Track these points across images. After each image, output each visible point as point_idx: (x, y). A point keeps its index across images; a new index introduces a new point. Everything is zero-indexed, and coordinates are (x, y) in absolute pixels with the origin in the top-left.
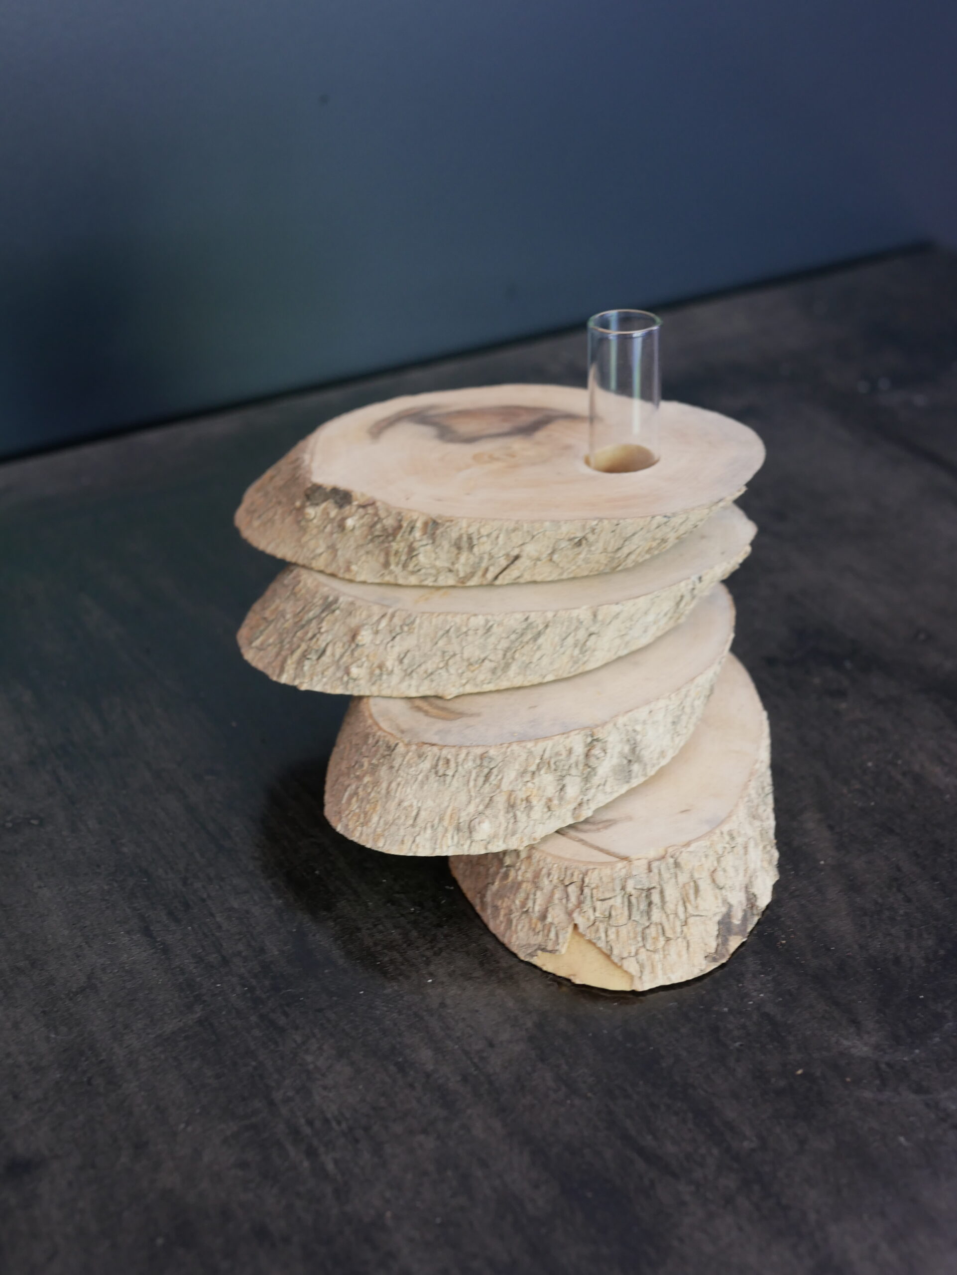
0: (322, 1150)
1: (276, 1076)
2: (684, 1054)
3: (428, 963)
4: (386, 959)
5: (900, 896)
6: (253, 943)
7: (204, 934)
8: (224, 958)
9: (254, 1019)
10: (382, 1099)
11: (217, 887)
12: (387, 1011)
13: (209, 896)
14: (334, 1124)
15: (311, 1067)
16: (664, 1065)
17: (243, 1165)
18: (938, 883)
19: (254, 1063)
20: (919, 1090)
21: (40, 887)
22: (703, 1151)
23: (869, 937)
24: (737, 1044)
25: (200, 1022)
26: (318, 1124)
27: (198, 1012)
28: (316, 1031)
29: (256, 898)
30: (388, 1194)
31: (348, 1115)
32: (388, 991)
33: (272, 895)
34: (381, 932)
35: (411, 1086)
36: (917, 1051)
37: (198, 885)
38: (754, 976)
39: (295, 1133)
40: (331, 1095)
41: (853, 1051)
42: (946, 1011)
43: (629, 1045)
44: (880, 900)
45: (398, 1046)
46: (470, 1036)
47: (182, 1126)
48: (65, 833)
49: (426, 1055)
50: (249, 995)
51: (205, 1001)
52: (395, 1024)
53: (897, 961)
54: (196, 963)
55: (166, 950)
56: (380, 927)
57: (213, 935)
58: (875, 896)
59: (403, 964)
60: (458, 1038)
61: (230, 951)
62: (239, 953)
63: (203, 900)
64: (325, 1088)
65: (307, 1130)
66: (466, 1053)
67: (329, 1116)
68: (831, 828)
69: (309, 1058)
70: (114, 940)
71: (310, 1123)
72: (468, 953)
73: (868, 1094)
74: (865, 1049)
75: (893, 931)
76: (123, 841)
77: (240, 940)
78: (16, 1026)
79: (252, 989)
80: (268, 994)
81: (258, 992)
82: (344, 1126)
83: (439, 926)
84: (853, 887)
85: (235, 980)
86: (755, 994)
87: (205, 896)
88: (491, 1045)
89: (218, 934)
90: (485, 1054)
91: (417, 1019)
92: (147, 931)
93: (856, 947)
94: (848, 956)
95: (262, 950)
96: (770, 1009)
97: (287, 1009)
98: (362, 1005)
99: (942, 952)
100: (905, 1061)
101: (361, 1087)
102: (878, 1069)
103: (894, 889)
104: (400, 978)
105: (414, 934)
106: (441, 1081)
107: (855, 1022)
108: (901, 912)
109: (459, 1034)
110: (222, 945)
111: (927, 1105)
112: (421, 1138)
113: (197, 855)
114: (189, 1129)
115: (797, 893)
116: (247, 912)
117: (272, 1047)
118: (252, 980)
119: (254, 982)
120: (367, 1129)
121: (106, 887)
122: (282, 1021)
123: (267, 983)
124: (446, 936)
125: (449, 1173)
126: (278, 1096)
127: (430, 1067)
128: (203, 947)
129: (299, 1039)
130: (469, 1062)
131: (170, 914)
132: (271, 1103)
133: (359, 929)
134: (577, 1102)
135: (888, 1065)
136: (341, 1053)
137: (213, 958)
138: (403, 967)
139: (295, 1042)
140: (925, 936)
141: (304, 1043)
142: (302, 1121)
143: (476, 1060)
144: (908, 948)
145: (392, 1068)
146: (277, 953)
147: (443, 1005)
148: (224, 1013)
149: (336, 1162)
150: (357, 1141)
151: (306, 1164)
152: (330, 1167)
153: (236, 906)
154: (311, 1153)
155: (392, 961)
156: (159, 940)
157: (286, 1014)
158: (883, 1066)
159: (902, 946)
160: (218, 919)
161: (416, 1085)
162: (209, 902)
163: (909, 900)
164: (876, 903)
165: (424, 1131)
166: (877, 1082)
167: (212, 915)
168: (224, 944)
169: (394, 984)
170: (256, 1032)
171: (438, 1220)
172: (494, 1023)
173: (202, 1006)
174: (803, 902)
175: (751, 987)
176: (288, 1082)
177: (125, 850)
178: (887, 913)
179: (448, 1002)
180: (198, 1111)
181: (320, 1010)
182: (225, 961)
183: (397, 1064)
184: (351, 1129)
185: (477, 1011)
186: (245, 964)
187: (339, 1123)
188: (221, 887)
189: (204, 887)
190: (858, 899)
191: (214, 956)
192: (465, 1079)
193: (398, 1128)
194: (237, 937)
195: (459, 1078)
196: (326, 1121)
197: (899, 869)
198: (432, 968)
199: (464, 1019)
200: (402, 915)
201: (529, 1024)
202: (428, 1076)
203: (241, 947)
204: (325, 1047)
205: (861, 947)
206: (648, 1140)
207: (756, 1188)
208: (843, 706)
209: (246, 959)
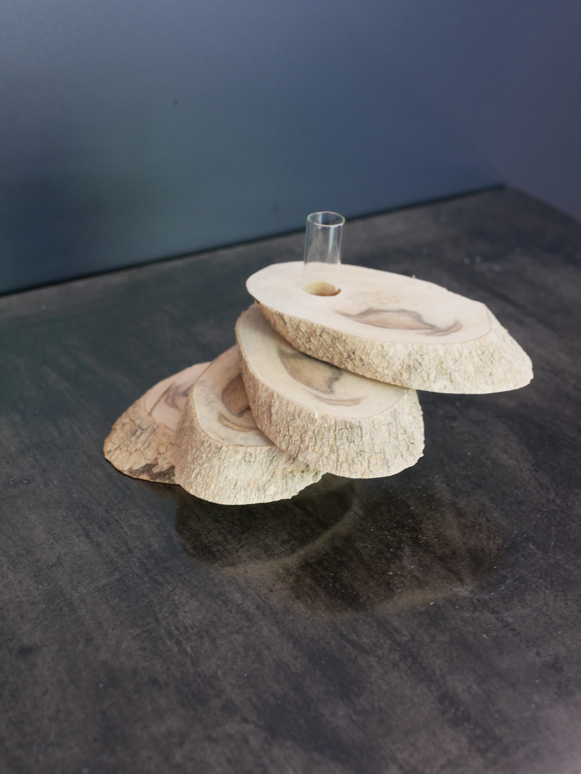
0: (184, 642)
1: (159, 607)
2: (372, 595)
3: (237, 551)
4: (215, 549)
5: (484, 519)
6: (144, 542)
7: (118, 537)
8: (129, 549)
9: (146, 579)
10: (215, 617)
11: (124, 514)
12: (216, 575)
13: (120, 518)
14: (190, 629)
15: (177, 602)
16: (361, 600)
17: (144, 649)
18: (504, 512)
19: (147, 600)
20: (493, 612)
21: (29, 514)
22: (382, 641)
23: (468, 538)
25: (118, 580)
26: (182, 629)
27: (117, 575)
28: (179, 584)
29: (145, 519)
30: (219, 663)
31: (197, 625)
33: (153, 518)
34: (212, 536)
35: (230, 611)
36: (492, 594)
37: (114, 513)
38: (408, 557)
39: (170, 634)
40: (188, 615)
41: (460, 593)
42: (507, 574)
43: (343, 591)
44: (474, 521)
45: (222, 592)
46: (260, 587)
47: (110, 630)
48: (42, 487)
49: (237, 596)
50: (143, 567)
51: (120, 570)
52: (221, 581)
53: (482, 550)
54: (115, 551)
55: (98, 545)
56: (212, 534)
57: (123, 538)
58: (471, 519)
59: (224, 552)
60: (254, 588)
61: (132, 546)
62: (137, 546)
63: (117, 521)
64: (185, 612)
65: (176, 632)
66: (258, 595)
67: (187, 625)
68: (448, 485)
69: (176, 598)
70: (70, 540)
71: (178, 629)
72: (258, 547)
73: (467, 614)
74: (466, 592)
75: (481, 536)
76: (73, 491)
77: (138, 540)
78: (20, 582)
79: (144, 564)
80: (153, 567)
81: (148, 566)
82: (195, 630)
83: (243, 533)
84: (460, 514)
85: (135, 560)
86: (408, 566)
87: (118, 518)
88: (271, 591)
89: (125, 537)
90: (268, 596)
91: (232, 579)
92: (88, 536)
93: (461, 543)
94: (457, 548)
95: (149, 545)
96: (416, 573)
97: (163, 574)
98: (203, 572)
99: (506, 546)
100: (487, 599)
101: (203, 611)
102: (472, 602)
103: (481, 515)
104: (223, 558)
105: (230, 537)
106: (245, 609)
107: (461, 580)
108: (485, 526)
109: (254, 586)
110: (127, 543)
111: (498, 619)
112: (236, 636)
113: (113, 498)
114: (114, 632)
115: (431, 517)
116: (141, 526)
117: (156, 592)
118: (144, 560)
119: (146, 561)
120: (207, 632)
121: (65, 514)
122: (161, 580)
123: (153, 561)
124: (246, 538)
125: (251, 653)
126: (160, 616)
127: (239, 602)
128: (118, 544)
129: (170, 589)
130: (260, 599)
131: (100, 527)
132: (157, 619)
133: (200, 535)
134: (316, 618)
135: (477, 600)
136: (193, 596)
137: (124, 549)
138: (224, 553)
139: (169, 590)
140: (497, 538)
141: (173, 590)
142: (174, 628)
143: (263, 598)
144: (488, 544)
145: (220, 602)
146: (157, 546)
148: (130, 576)
149: (191, 647)
150: (202, 637)
151: (176, 648)
152: (189, 650)
153: (134, 523)
154: (179, 643)
155: (218, 551)
156: (94, 540)
157: (163, 577)
158: (475, 601)
159: (485, 543)
160: (126, 530)
161: (232, 610)
162: (121, 522)
163: (489, 521)
164: (472, 522)
165: (237, 633)
166: (472, 608)
167: (122, 528)
168: (129, 542)
169: (220, 561)
170: (148, 585)
171: (245, 675)
172: (272, 580)
173: (118, 572)
174: (434, 521)
175: (406, 563)
176: (165, 609)
177: (74, 495)
178: (477, 527)
180: (118, 623)
181: (181, 574)
182: (130, 551)
183: (222, 600)
184: (199, 632)
185: (264, 575)
186: (141, 552)
187: (193, 629)
188: (126, 514)
189: (117, 514)
190: (463, 520)
191: (124, 548)
192: (258, 608)
193: (224, 631)
194: (136, 539)
195: (255, 607)
196: (186, 628)
197: (484, 505)
198: (239, 554)
199: (257, 578)
200: (223, 528)
201: (291, 581)
202: (238, 606)
203: (138, 543)
204: (184, 592)
205: (464, 543)
206: (354, 637)
207: (409, 659)
208: (455, 424)
209: (141, 550)
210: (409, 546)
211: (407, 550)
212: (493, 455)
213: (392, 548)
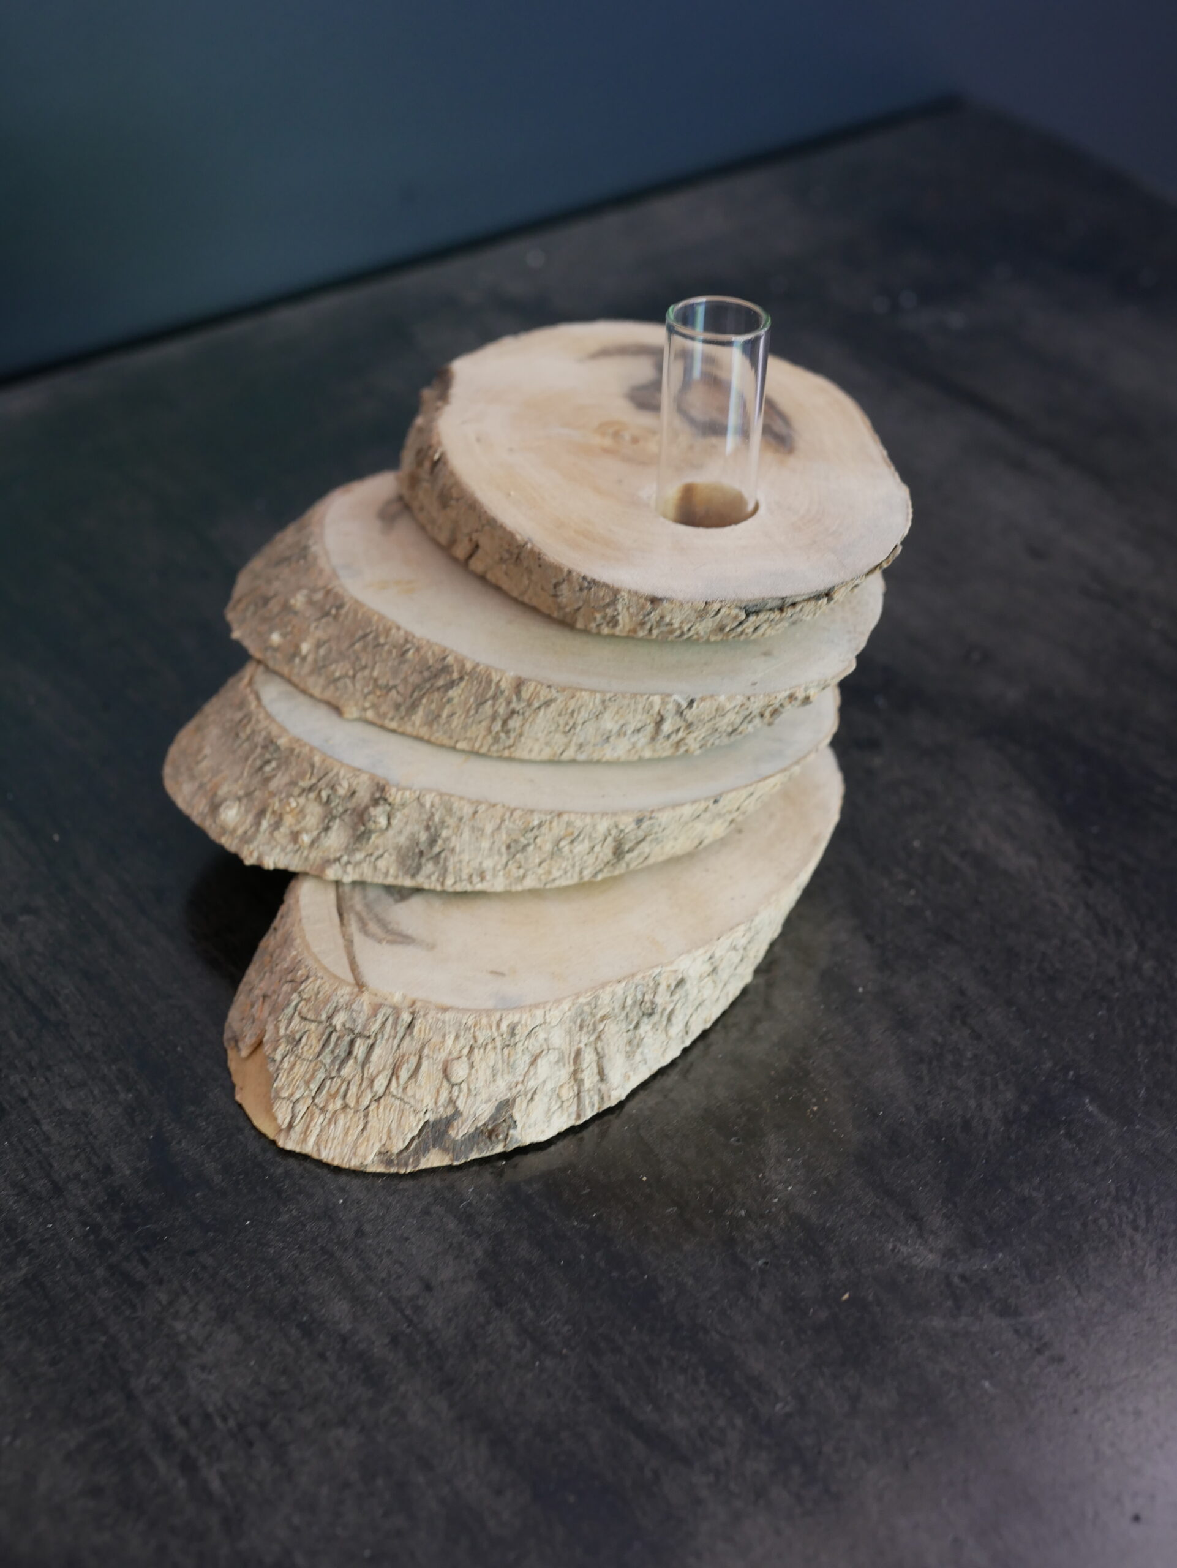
0: (203, 1460)
1: (135, 1356)
2: (690, 1282)
4: (280, 1170)
5: (966, 1032)
6: (95, 1160)
7: (27, 1151)
8: (55, 1184)
9: (100, 1272)
10: (283, 1379)
11: (42, 1080)
12: (284, 1248)
13: (31, 1094)
14: (218, 1421)
15: (182, 1338)
16: (664, 1300)
17: (95, 1492)
18: (1015, 1009)
19: (103, 1339)
20: (1005, 1311)
22: (722, 1422)
23: (929, 1092)
24: (760, 1262)
25: (26, 1282)
26: (195, 1422)
27: (23, 1267)
28: (188, 1284)
29: (96, 1092)
30: (296, 1520)
31: (236, 1406)
32: (285, 1218)
35: (322, 1356)
36: (1001, 1255)
38: (778, 1161)
39: (165, 1439)
40: (212, 1378)
41: (916, 1261)
42: (1034, 1194)
43: (615, 1274)
44: (940, 1039)
45: (301, 1299)
46: (399, 1277)
47: (7, 1439)
49: (339, 1309)
50: (92, 1237)
51: (32, 1251)
52: (296, 1267)
53: (966, 1125)
54: (17, 1195)
57: (39, 1151)
58: (933, 1034)
59: (302, 1177)
60: (383, 1280)
61: (64, 1174)
62: (77, 1175)
63: (24, 1101)
64: (203, 1368)
65: (181, 1433)
66: (394, 1301)
67: (211, 1409)
68: (870, 939)
69: (179, 1326)
71: (185, 1422)
73: (938, 1323)
74: (931, 1257)
75: (959, 1083)
77: (77, 1156)
79: (96, 1229)
80: (118, 1234)
81: (105, 1232)
82: (232, 1423)
84: (904, 1022)
85: (72, 1216)
86: (780, 1187)
87: (25, 1094)
88: (428, 1287)
89: (45, 1150)
90: (420, 1302)
91: (326, 1257)
93: (912, 1109)
94: (902, 1123)
95: (108, 1170)
96: (801, 1207)
97: (145, 1254)
98: (249, 1242)
99: (1025, 1109)
100: (985, 1271)
101: (252, 1363)
102: (949, 1284)
103: (958, 1022)
104: (300, 1197)
106: (362, 1346)
107: (915, 1218)
108: (969, 1055)
109: (384, 1275)
110: (51, 1166)
111: (1017, 1332)
112: (339, 1432)
113: (13, 1035)
114: (18, 1443)
115: (830, 1036)
116: (85, 1114)
117: (128, 1313)
118: (96, 1214)
119: (99, 1218)
120: (263, 1425)
122: (140, 1273)
123: (116, 1217)
125: (380, 1482)
126: (138, 1384)
127: (346, 1326)
128: (25, 1170)
129: (164, 1298)
130: (399, 1315)
132: (130, 1397)
134: (549, 1363)
135: (963, 1277)
136: (224, 1316)
137: (41, 1186)
138: (302, 1182)
139: (160, 1303)
140: (1001, 1086)
141: (171, 1303)
142: (174, 1419)
143: (408, 1312)
144: (980, 1106)
145: (295, 1333)
146: (128, 1172)
147: (360, 1233)
148: (58, 1266)
149: (223, 1477)
150: (250, 1444)
151: (182, 1483)
152: (216, 1485)
153: (69, 1106)
154: (188, 1467)
157: (145, 1262)
158: (956, 1280)
159: (972, 1103)
160: (45, 1128)
161: (328, 1354)
162: (32, 1103)
163: (978, 1037)
164: (935, 1043)
165: (343, 1422)
166: (950, 1303)
167: (37, 1122)
168: (55, 1165)
169: (291, 1207)
170: (105, 1293)
171: (367, 1553)
172: (432, 1254)
173: (27, 1258)
174: (838, 1048)
175: (774, 1177)
176: (151, 1363)
178: (950, 1057)
179: (367, 1228)
180: (28, 1415)
181: (192, 1253)
182: (58, 1190)
183: (300, 1325)
184: (241, 1427)
185: (407, 1239)
186: (85, 1192)
187: (225, 1419)
188: (47, 1080)
189: (23, 1080)
190: (911, 1040)
191: (42, 1182)
192: (395, 1341)
193: (306, 1420)
194: (73, 1152)
195: (387, 1340)
196: (207, 1417)
197: (962, 992)
199: (390, 1252)
201: (479, 1253)
202: (344, 1339)
203: (78, 1166)
204: (201, 1307)
205: (918, 1109)
206: (647, 1413)
207: (796, 1470)
208: (877, 761)
209: (85, 1184)
210: (778, 1126)
211: (774, 1140)
212: (977, 845)
213: (736, 1135)
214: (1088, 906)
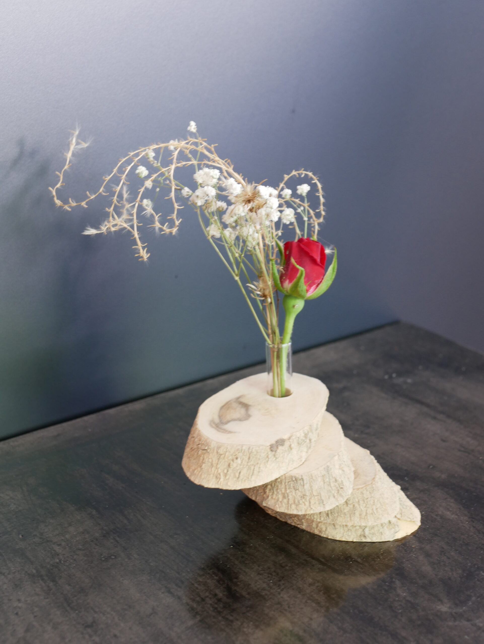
5: (446, 557)
6: (212, 593)
8: (202, 598)
9: (220, 618)
18: (458, 551)
23: (438, 571)
27: (199, 618)
33: (213, 575)
38: (400, 588)
44: (439, 559)
50: (216, 610)
53: (450, 579)
55: (179, 598)
58: (437, 558)
61: (204, 596)
62: (207, 597)
69: (245, 630)
70: (158, 596)
72: (293, 589)
73: (451, 623)
75: (446, 569)
79: (216, 608)
80: (223, 609)
81: (219, 609)
83: (280, 581)
84: (428, 555)
85: (209, 606)
86: (402, 594)
93: (434, 575)
94: (432, 579)
95: (216, 595)
96: (408, 598)
99: (465, 574)
103: (443, 555)
107: (440, 600)
108: (447, 562)
110: (200, 594)
116: (206, 582)
117: (230, 627)
119: (216, 606)
122: (231, 618)
123: (221, 606)
124: (283, 584)
129: (239, 623)
131: (177, 585)
133: (250, 584)
135: (455, 613)
136: (257, 627)
137: (198, 599)
138: (270, 596)
139: (238, 625)
140: (458, 569)
141: (242, 625)
144: (453, 574)
146: (222, 595)
147: (289, 607)
148: (208, 617)
153: (201, 580)
155: (266, 595)
156: (175, 594)
157: (232, 616)
159: (450, 573)
163: (449, 558)
169: (269, 602)
173: (199, 615)
175: (400, 592)
178: (442, 563)
182: (203, 600)
186: (211, 600)
190: (431, 559)
194: (205, 591)
197: (443, 548)
203: (207, 594)
205: (436, 575)
209: (210, 598)
210: (398, 580)
211: (398, 583)
212: (440, 513)
213: (387, 582)
214: (474, 527)
